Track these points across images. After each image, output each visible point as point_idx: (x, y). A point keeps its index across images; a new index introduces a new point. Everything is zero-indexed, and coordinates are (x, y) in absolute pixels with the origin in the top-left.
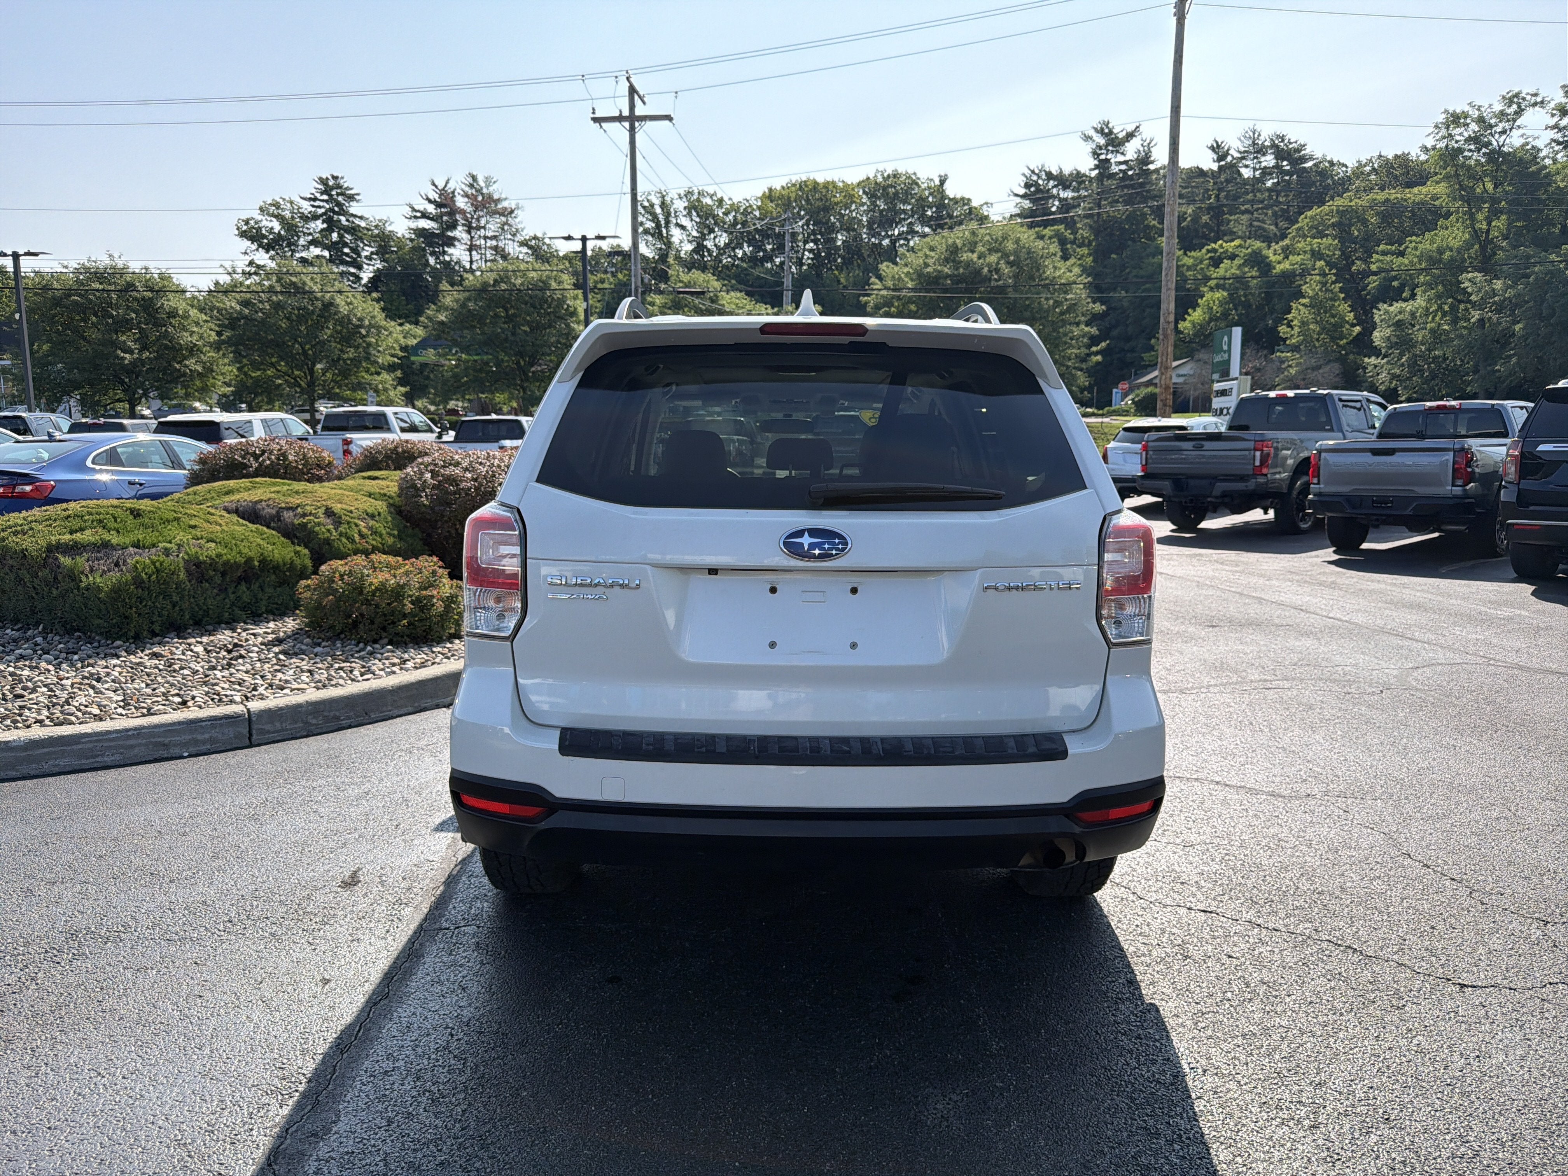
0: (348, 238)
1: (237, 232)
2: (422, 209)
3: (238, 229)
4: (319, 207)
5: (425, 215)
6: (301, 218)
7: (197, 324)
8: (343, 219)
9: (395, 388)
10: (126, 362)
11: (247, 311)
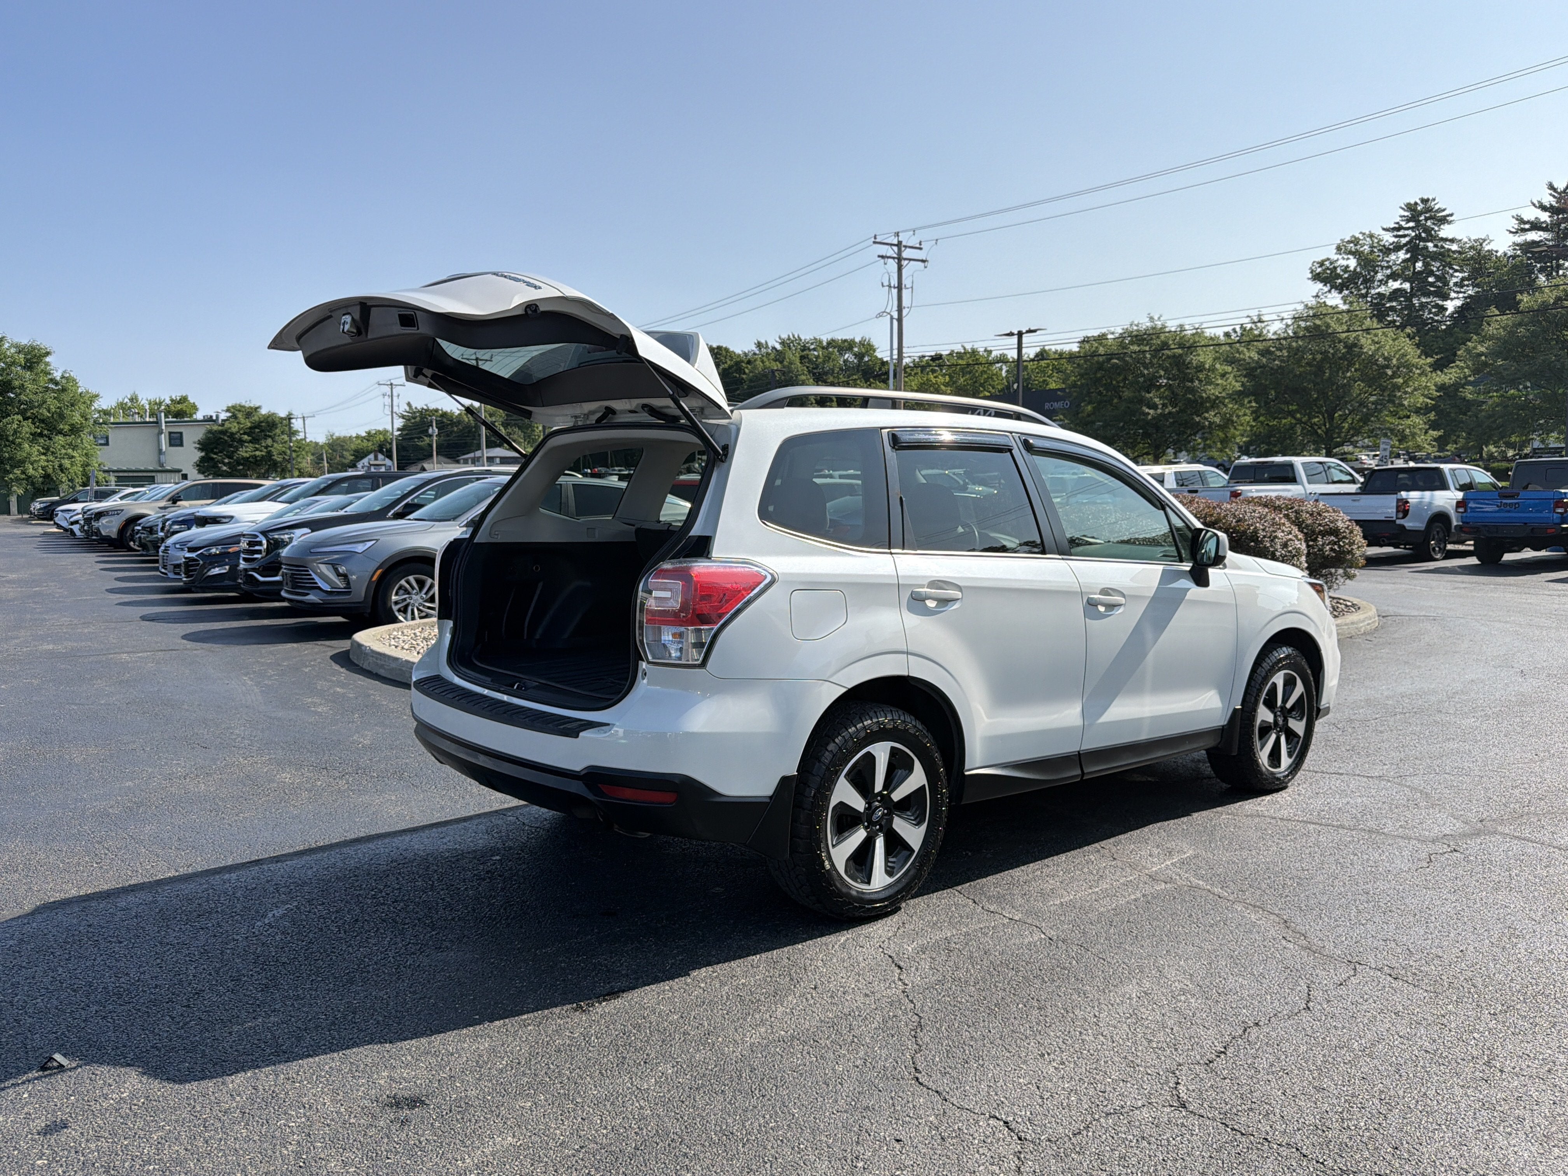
0: (1435, 266)
1: (1310, 276)
2: (1533, 219)
3: (1312, 272)
4: (1404, 236)
5: (1536, 226)
6: (1380, 250)
7: (1223, 375)
8: (1430, 245)
9: (1426, 433)
10: (1150, 417)
11: (1264, 360)
